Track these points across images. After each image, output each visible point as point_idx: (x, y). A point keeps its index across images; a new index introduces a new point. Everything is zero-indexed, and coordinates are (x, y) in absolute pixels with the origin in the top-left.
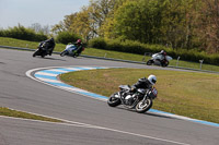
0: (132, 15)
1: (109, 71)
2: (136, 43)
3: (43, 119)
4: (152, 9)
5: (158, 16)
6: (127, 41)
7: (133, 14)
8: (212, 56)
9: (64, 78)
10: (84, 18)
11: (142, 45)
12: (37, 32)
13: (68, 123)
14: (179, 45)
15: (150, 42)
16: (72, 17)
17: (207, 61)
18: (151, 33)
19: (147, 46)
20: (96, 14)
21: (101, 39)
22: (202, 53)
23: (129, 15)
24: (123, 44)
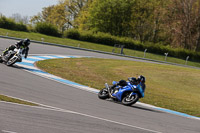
0: (104, 9)
1: (81, 60)
2: (107, 35)
3: (20, 102)
4: (124, 5)
5: (128, 11)
6: (99, 33)
7: (106, 8)
8: (176, 50)
9: (41, 65)
10: (60, 11)
11: (113, 37)
12: (17, 22)
13: (43, 106)
14: (146, 38)
15: (120, 35)
16: (49, 9)
17: (172, 54)
18: (121, 27)
19: (118, 38)
20: (71, 8)
21: (75, 31)
22: (168, 47)
23: (102, 9)
24: (95, 35)
